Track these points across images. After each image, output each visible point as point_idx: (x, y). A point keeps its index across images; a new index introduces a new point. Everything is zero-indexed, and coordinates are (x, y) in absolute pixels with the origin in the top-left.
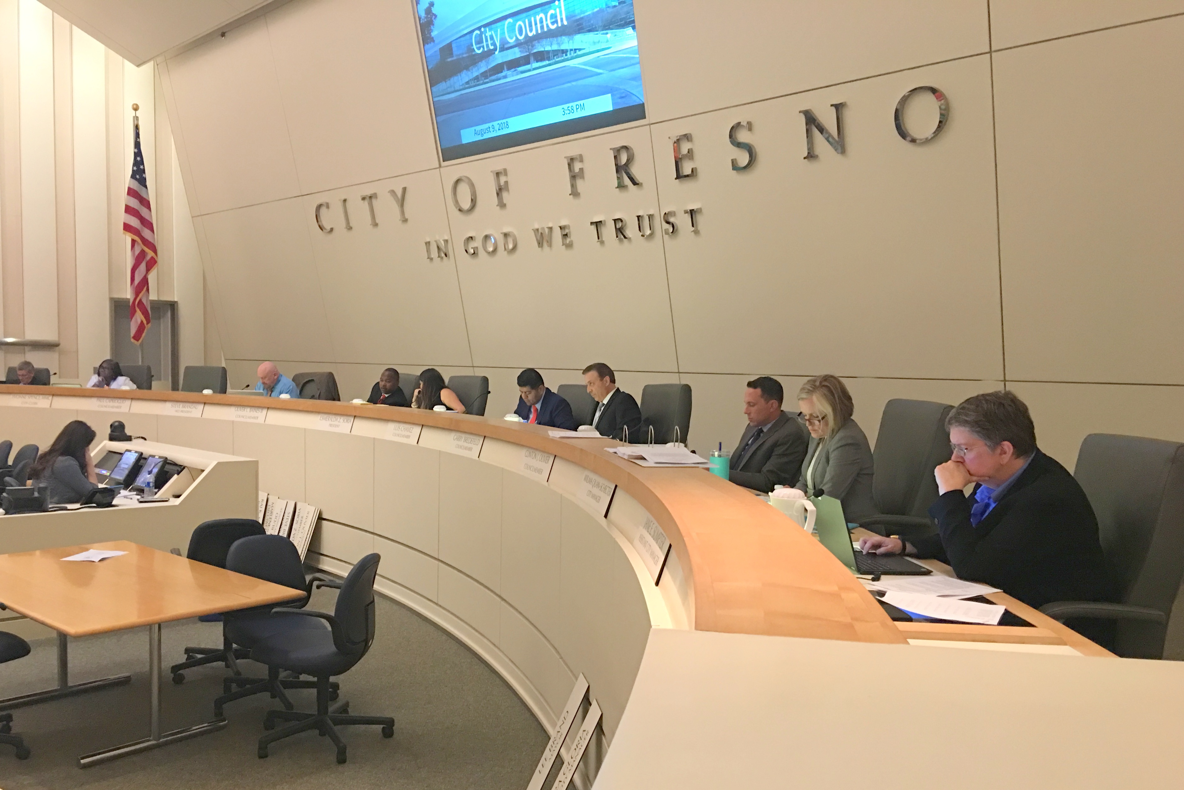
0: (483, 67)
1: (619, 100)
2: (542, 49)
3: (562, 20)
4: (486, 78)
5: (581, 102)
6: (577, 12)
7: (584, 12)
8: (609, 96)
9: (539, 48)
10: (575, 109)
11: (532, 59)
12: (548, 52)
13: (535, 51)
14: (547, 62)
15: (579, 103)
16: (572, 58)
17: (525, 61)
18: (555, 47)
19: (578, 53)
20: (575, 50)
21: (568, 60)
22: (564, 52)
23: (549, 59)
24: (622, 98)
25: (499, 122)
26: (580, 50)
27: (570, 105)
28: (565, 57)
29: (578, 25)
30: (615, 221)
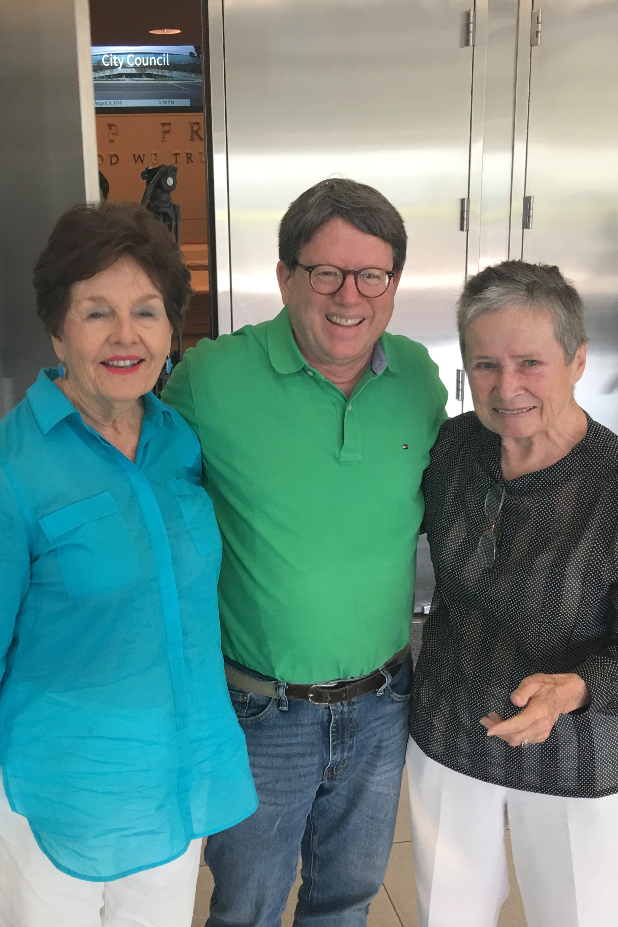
0: (108, 73)
1: (193, 103)
2: (151, 73)
3: (166, 63)
4: (110, 78)
5: (172, 100)
6: (176, 62)
7: (181, 64)
9: (149, 71)
11: (143, 76)
12: (155, 75)
13: (146, 72)
15: (170, 100)
16: (170, 80)
17: (140, 75)
18: (160, 73)
20: (172, 77)
21: (167, 80)
22: (166, 77)
23: (155, 78)
24: (196, 102)
25: (116, 101)
26: (174, 78)
27: (165, 100)
28: (165, 78)
29: (176, 68)
30: (187, 154)
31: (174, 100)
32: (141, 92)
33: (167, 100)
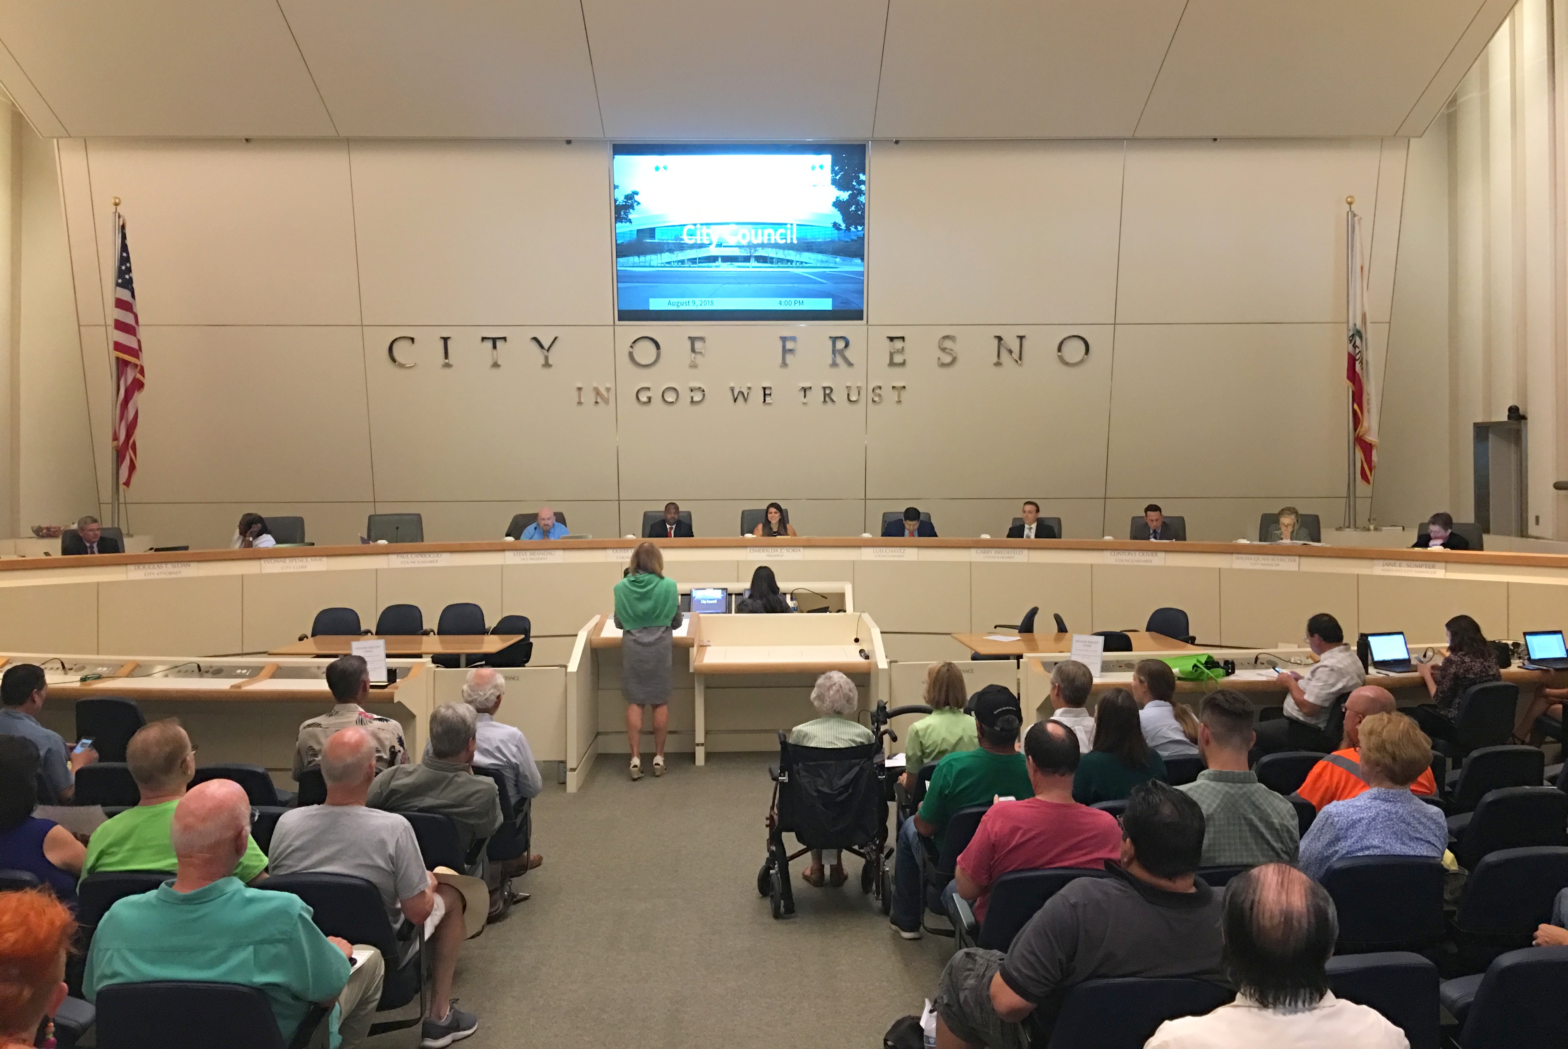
0: (692, 254)
1: (840, 305)
2: (767, 255)
3: (792, 239)
4: (695, 263)
5: (801, 299)
6: (809, 237)
7: (816, 239)
8: (831, 300)
9: (761, 252)
10: (793, 303)
11: (752, 260)
12: (772, 258)
13: (757, 254)
14: (770, 265)
15: (798, 299)
16: (797, 267)
17: (747, 259)
18: (780, 256)
19: (804, 265)
20: (802, 263)
21: (792, 267)
22: (792, 262)
23: (772, 263)
24: (842, 303)
25: (703, 299)
26: (806, 263)
27: (788, 299)
28: (789, 264)
29: (808, 246)
30: (825, 388)
31: (805, 300)
32: (747, 285)
33: (793, 300)
